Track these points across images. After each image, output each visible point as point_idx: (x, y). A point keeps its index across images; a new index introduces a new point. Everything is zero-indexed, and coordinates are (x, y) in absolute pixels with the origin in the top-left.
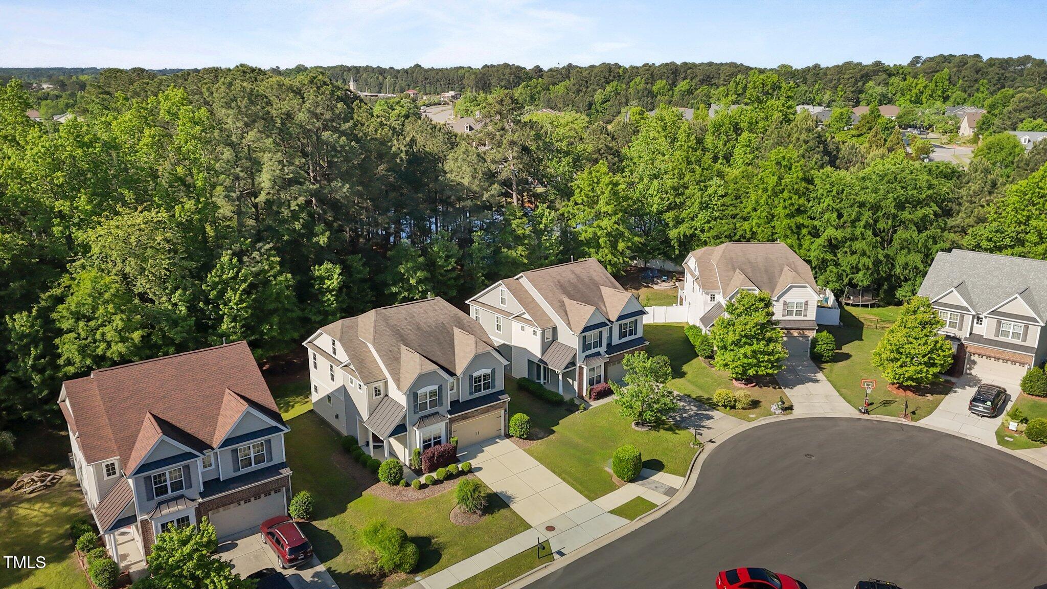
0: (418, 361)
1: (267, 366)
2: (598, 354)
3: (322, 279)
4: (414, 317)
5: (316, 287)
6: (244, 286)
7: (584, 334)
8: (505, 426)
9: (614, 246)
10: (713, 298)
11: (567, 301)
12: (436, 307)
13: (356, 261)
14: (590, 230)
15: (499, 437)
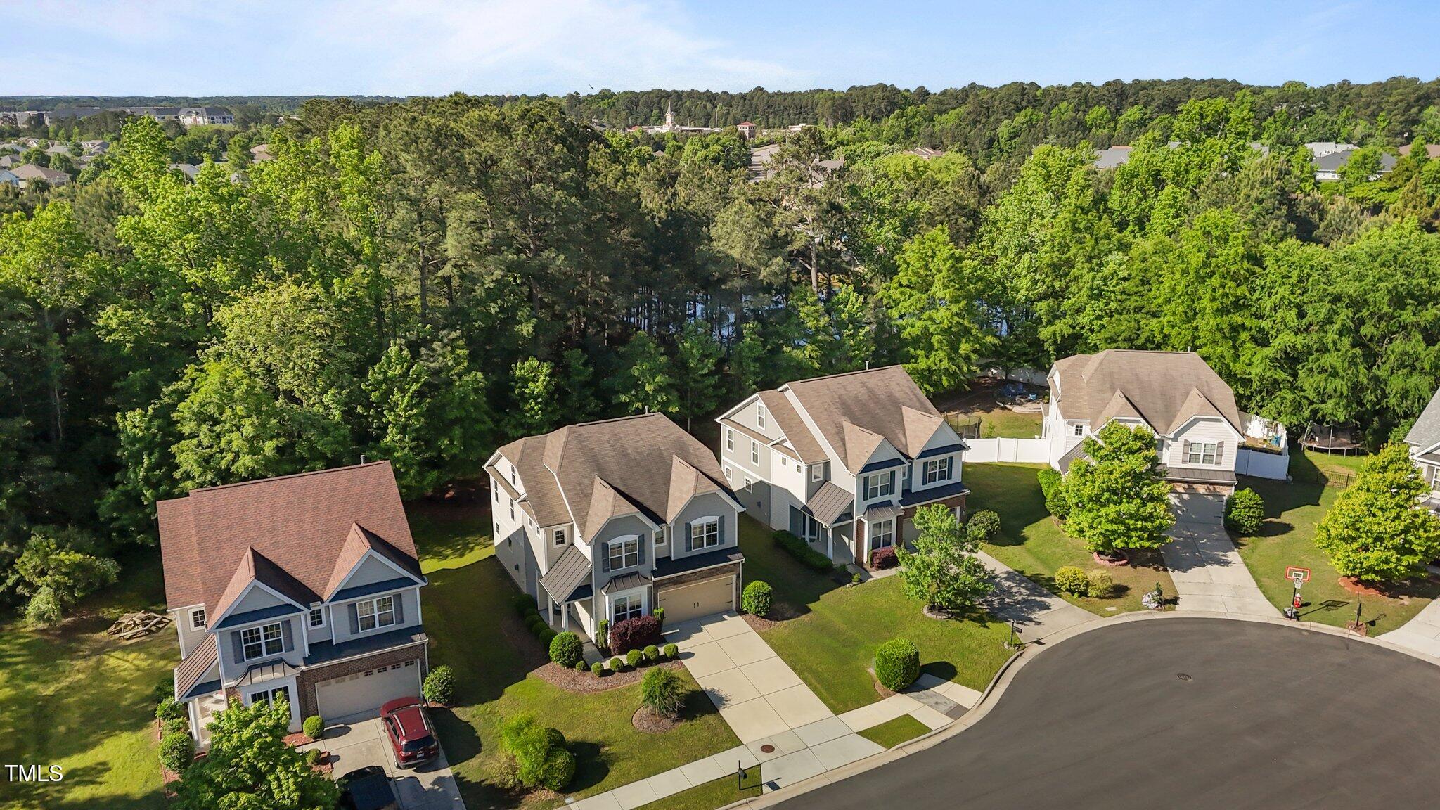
0: (611, 499)
1: (452, 493)
2: (888, 504)
3: (525, 381)
4: (620, 438)
5: (516, 391)
6: (415, 387)
7: (866, 474)
8: (738, 597)
9: (954, 347)
10: (1079, 430)
11: (847, 425)
12: (653, 427)
13: (575, 357)
14: (919, 324)
15: (730, 613)
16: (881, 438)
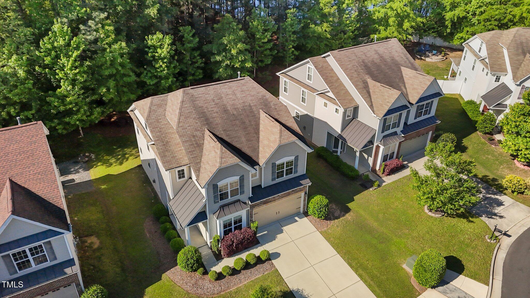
0: (219, 152)
1: (115, 118)
2: (395, 133)
3: (155, 47)
4: (222, 97)
5: (150, 55)
6: (76, 54)
7: (385, 117)
8: (304, 205)
9: (400, 25)
10: (498, 79)
11: (371, 82)
12: (244, 88)
13: (187, 31)
14: (383, 10)
15: (298, 214)
16: (399, 93)
